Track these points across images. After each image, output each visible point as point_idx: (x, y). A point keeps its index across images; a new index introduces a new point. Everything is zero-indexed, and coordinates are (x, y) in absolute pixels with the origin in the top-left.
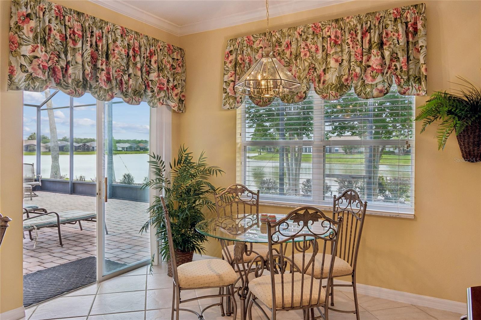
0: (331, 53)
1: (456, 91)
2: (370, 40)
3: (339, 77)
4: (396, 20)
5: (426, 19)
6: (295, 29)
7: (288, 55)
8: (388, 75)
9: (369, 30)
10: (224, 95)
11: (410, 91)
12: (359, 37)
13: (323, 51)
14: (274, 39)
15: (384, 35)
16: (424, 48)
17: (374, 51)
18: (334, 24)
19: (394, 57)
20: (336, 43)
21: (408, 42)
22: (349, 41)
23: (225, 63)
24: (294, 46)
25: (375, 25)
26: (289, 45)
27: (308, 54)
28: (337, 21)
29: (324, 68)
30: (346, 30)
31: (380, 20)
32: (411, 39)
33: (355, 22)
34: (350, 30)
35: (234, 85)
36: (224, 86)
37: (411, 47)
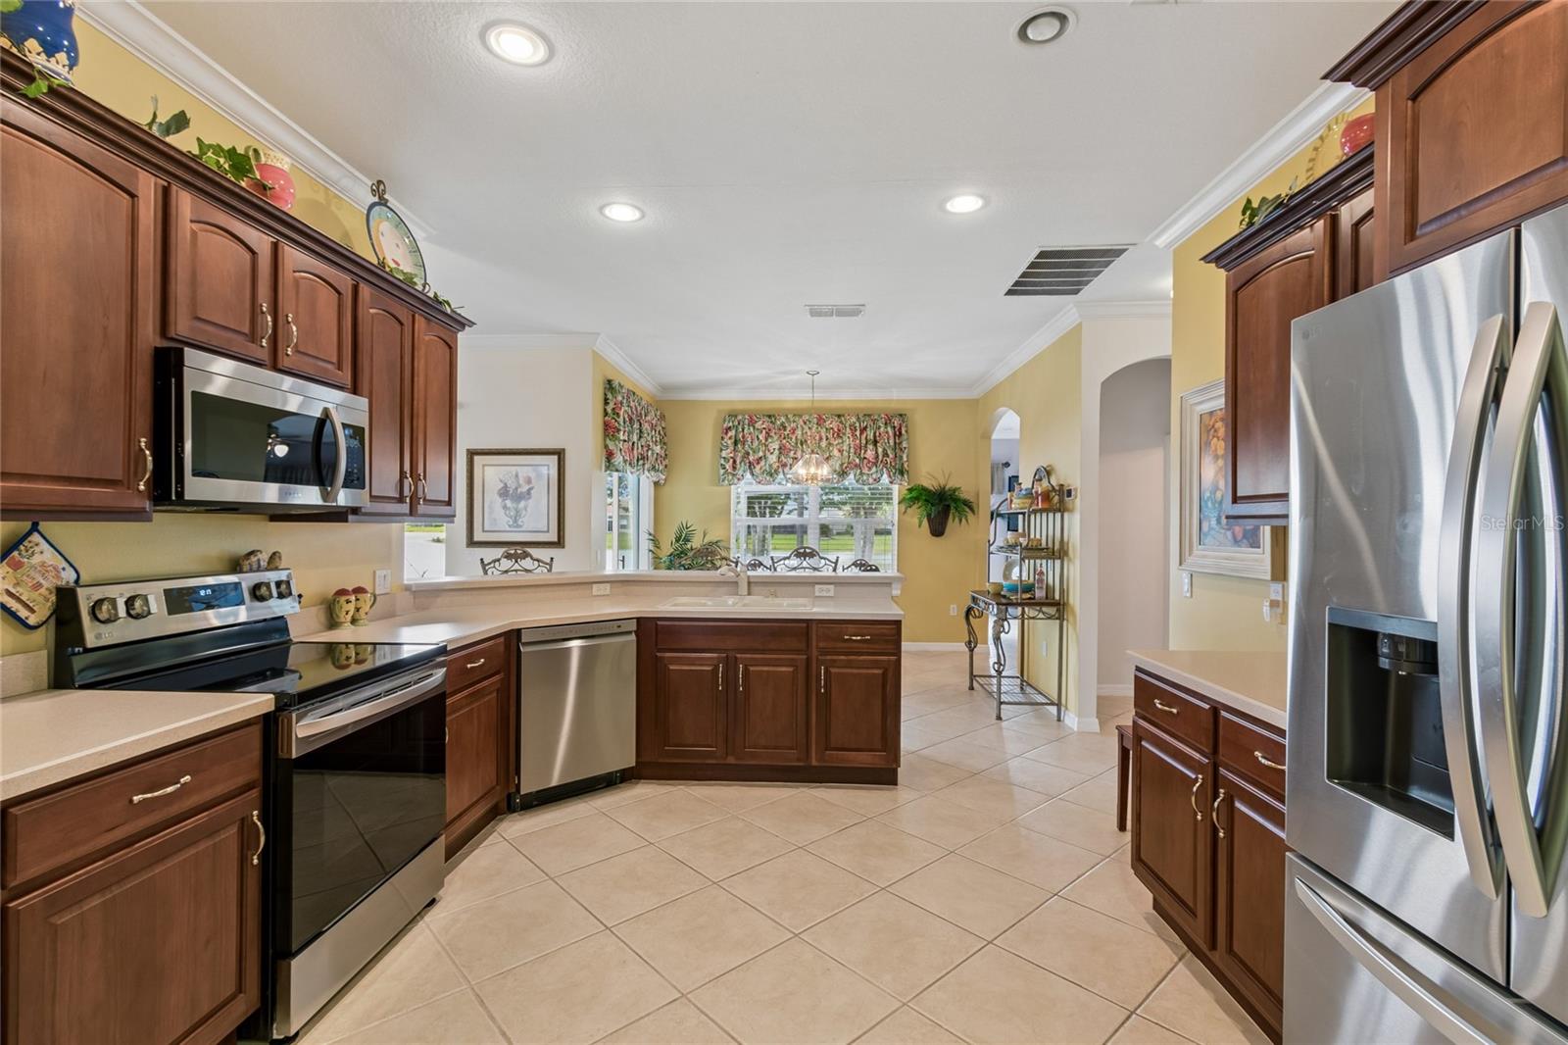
0: (835, 443)
1: (928, 483)
2: (866, 437)
3: (842, 465)
4: (886, 424)
5: (906, 426)
6: (800, 416)
7: (794, 440)
8: (881, 467)
9: (865, 428)
10: (722, 471)
11: (895, 481)
12: (858, 433)
13: (827, 439)
14: (778, 422)
15: (877, 434)
16: (907, 450)
17: (870, 447)
18: (836, 418)
19: (886, 454)
20: (838, 435)
21: (895, 443)
22: (850, 436)
24: (799, 432)
25: (870, 425)
26: (794, 431)
28: (839, 416)
29: (828, 455)
30: (847, 425)
31: (874, 421)
32: (897, 441)
33: (854, 419)
34: (850, 426)
35: (735, 462)
36: (722, 462)
37: (897, 447)
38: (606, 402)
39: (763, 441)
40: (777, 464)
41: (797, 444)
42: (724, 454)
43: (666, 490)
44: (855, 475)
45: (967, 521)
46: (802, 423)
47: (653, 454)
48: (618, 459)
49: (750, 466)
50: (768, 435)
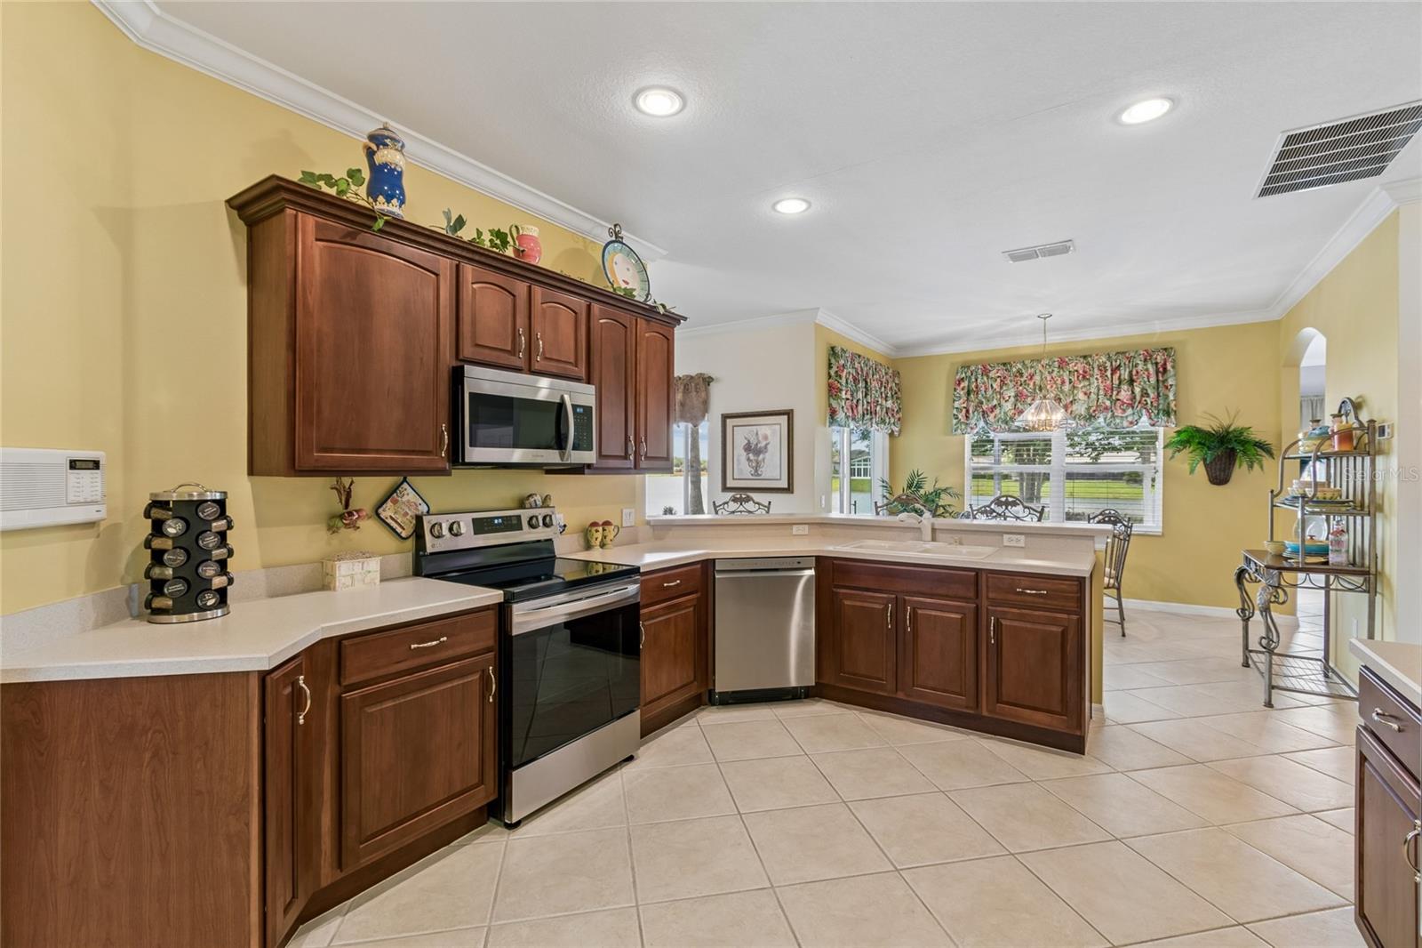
0: (1080, 386)
1: (1205, 424)
2: (1120, 376)
3: (1088, 409)
4: (1145, 360)
5: (1174, 361)
6: (1039, 361)
7: (1031, 386)
8: (1138, 409)
9: (1118, 368)
10: (955, 421)
11: (1158, 423)
12: (1109, 373)
13: (1070, 383)
14: (1014, 370)
15: (1134, 373)
16: (1173, 387)
17: (1125, 387)
18: (1082, 360)
19: (1145, 393)
20: (1084, 377)
21: (1158, 380)
22: (1098, 377)
23: (955, 390)
24: (1037, 378)
25: (1125, 364)
26: (1031, 377)
27: (1054, 386)
28: (1085, 357)
29: (1071, 399)
30: (1095, 366)
31: (1129, 359)
32: (1161, 378)
33: (1104, 359)
34: (1099, 366)
35: (967, 411)
36: (955, 412)
37: (1161, 385)
38: (830, 366)
39: (998, 390)
40: (1013, 411)
41: (1035, 389)
42: (957, 404)
43: (902, 441)
44: (1105, 419)
45: (1262, 467)
46: (1041, 368)
47: (882, 409)
48: (841, 416)
49: (983, 415)
50: (1003, 383)
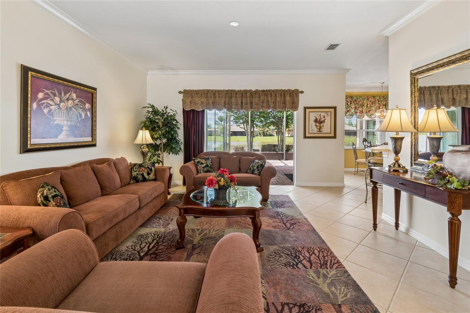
41: (360, 105)
46: (362, 99)
50: (351, 103)
